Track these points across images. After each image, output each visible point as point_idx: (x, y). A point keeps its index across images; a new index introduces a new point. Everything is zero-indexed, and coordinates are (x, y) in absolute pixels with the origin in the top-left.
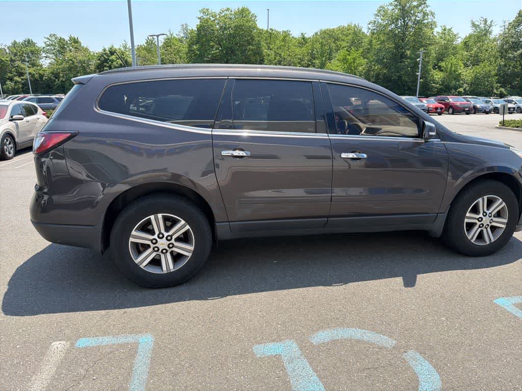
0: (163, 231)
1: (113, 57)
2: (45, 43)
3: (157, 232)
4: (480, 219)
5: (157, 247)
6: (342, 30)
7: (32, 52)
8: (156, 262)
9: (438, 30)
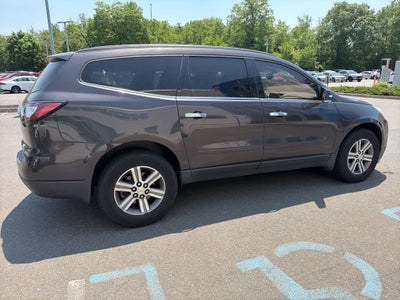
0: (141, 180)
1: (22, 40)
3: (136, 182)
4: (357, 156)
5: (136, 194)
6: (206, 21)
8: (136, 206)
9: (276, 23)
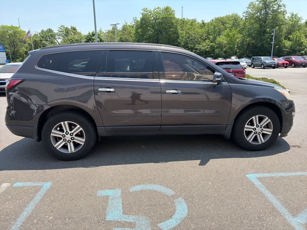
0: (68, 131)
1: (94, 37)
2: (58, 30)
3: (65, 131)
4: (255, 129)
5: (65, 139)
6: (228, 17)
7: (51, 36)
8: (65, 147)
9: (288, 16)
